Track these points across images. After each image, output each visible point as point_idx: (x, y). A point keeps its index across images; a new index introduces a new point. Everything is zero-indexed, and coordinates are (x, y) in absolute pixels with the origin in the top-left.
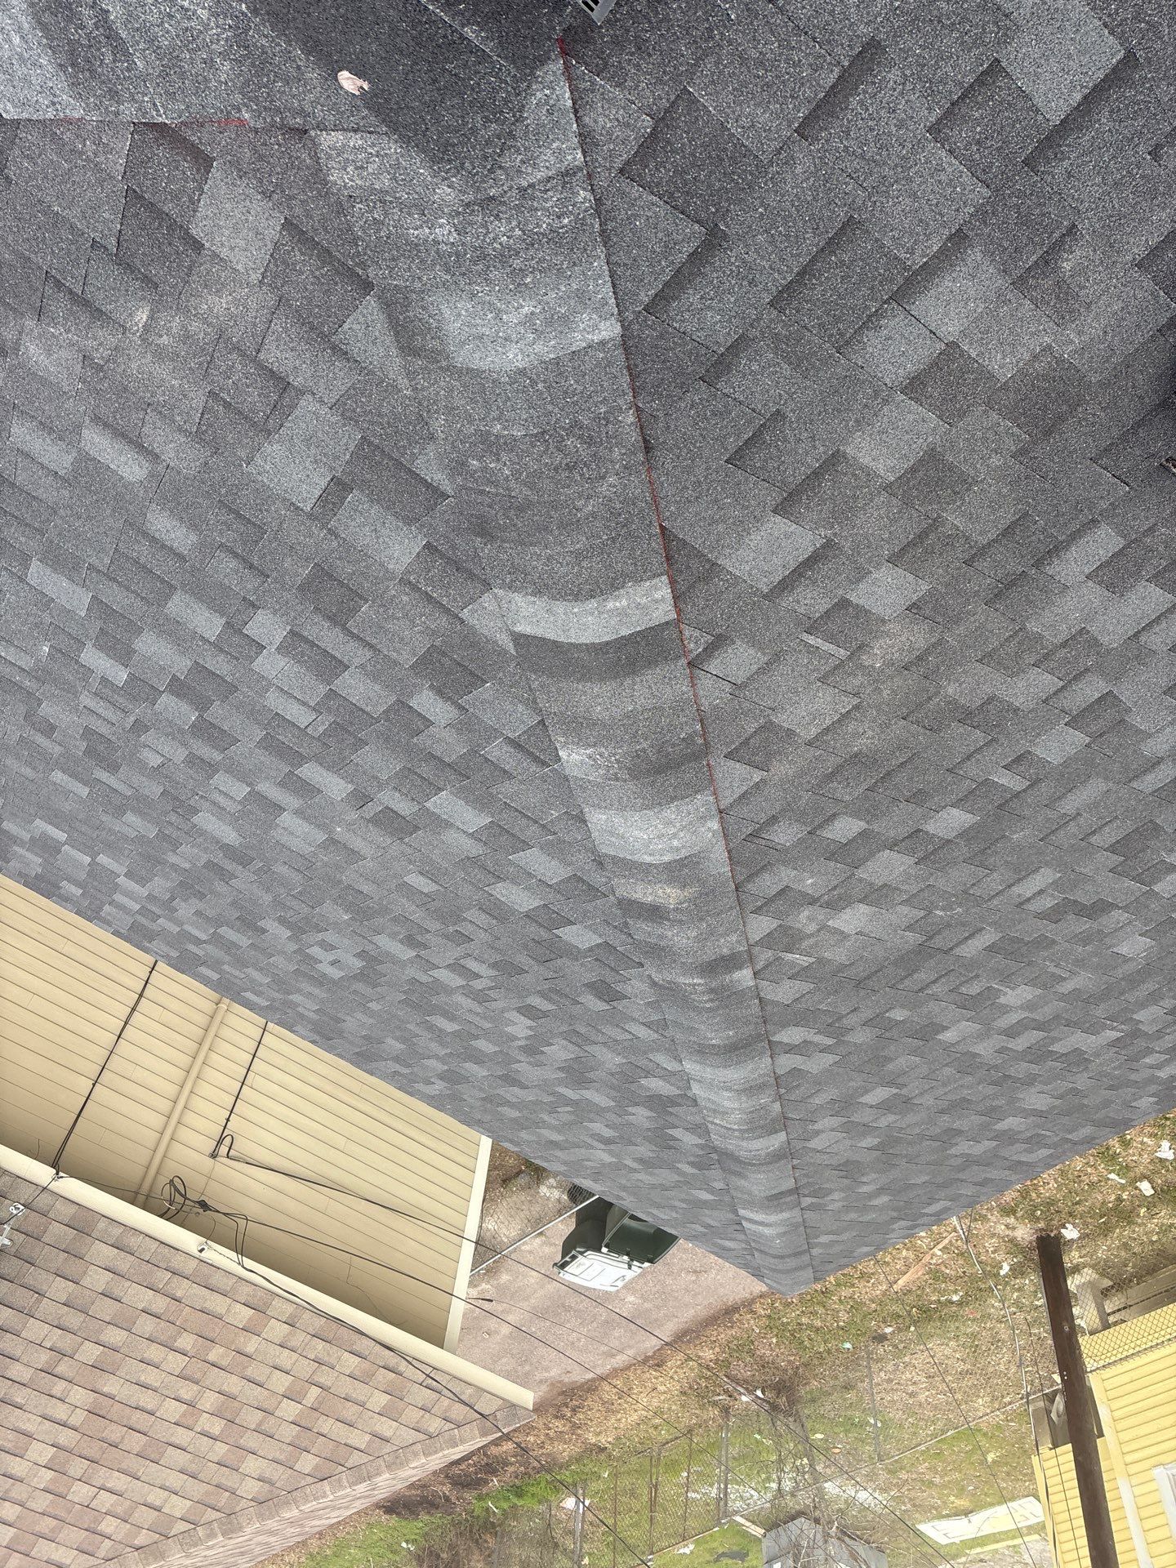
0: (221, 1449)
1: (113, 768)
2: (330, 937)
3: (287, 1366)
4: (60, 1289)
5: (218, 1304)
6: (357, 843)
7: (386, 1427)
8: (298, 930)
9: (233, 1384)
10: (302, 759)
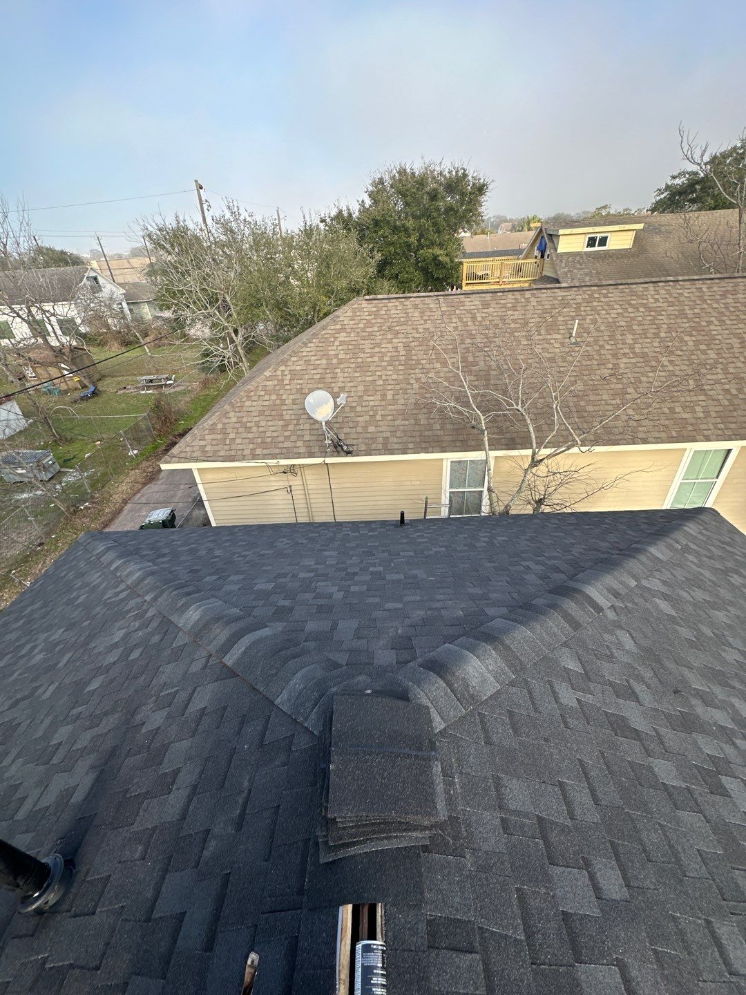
0: (245, 420)
1: (363, 552)
2: (287, 546)
3: (239, 446)
4: (307, 438)
5: (266, 452)
6: (290, 567)
7: (202, 443)
8: (297, 543)
9: (250, 436)
10: (315, 576)
